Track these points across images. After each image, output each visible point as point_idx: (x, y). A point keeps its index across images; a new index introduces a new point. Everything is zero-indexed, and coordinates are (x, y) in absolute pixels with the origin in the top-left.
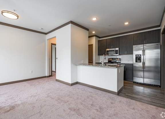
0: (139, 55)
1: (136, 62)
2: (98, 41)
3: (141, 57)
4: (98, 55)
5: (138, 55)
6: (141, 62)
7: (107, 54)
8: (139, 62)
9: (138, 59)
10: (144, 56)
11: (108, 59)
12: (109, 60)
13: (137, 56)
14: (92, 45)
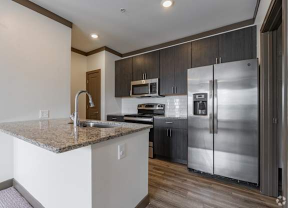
0: (203, 96)
1: (195, 113)
2: (116, 62)
3: (206, 102)
4: (116, 96)
5: (200, 95)
6: (206, 114)
7: (133, 94)
8: (202, 114)
9: (200, 105)
10: (215, 99)
11: (138, 106)
12: (140, 108)
13: (197, 96)
14: (98, 72)
